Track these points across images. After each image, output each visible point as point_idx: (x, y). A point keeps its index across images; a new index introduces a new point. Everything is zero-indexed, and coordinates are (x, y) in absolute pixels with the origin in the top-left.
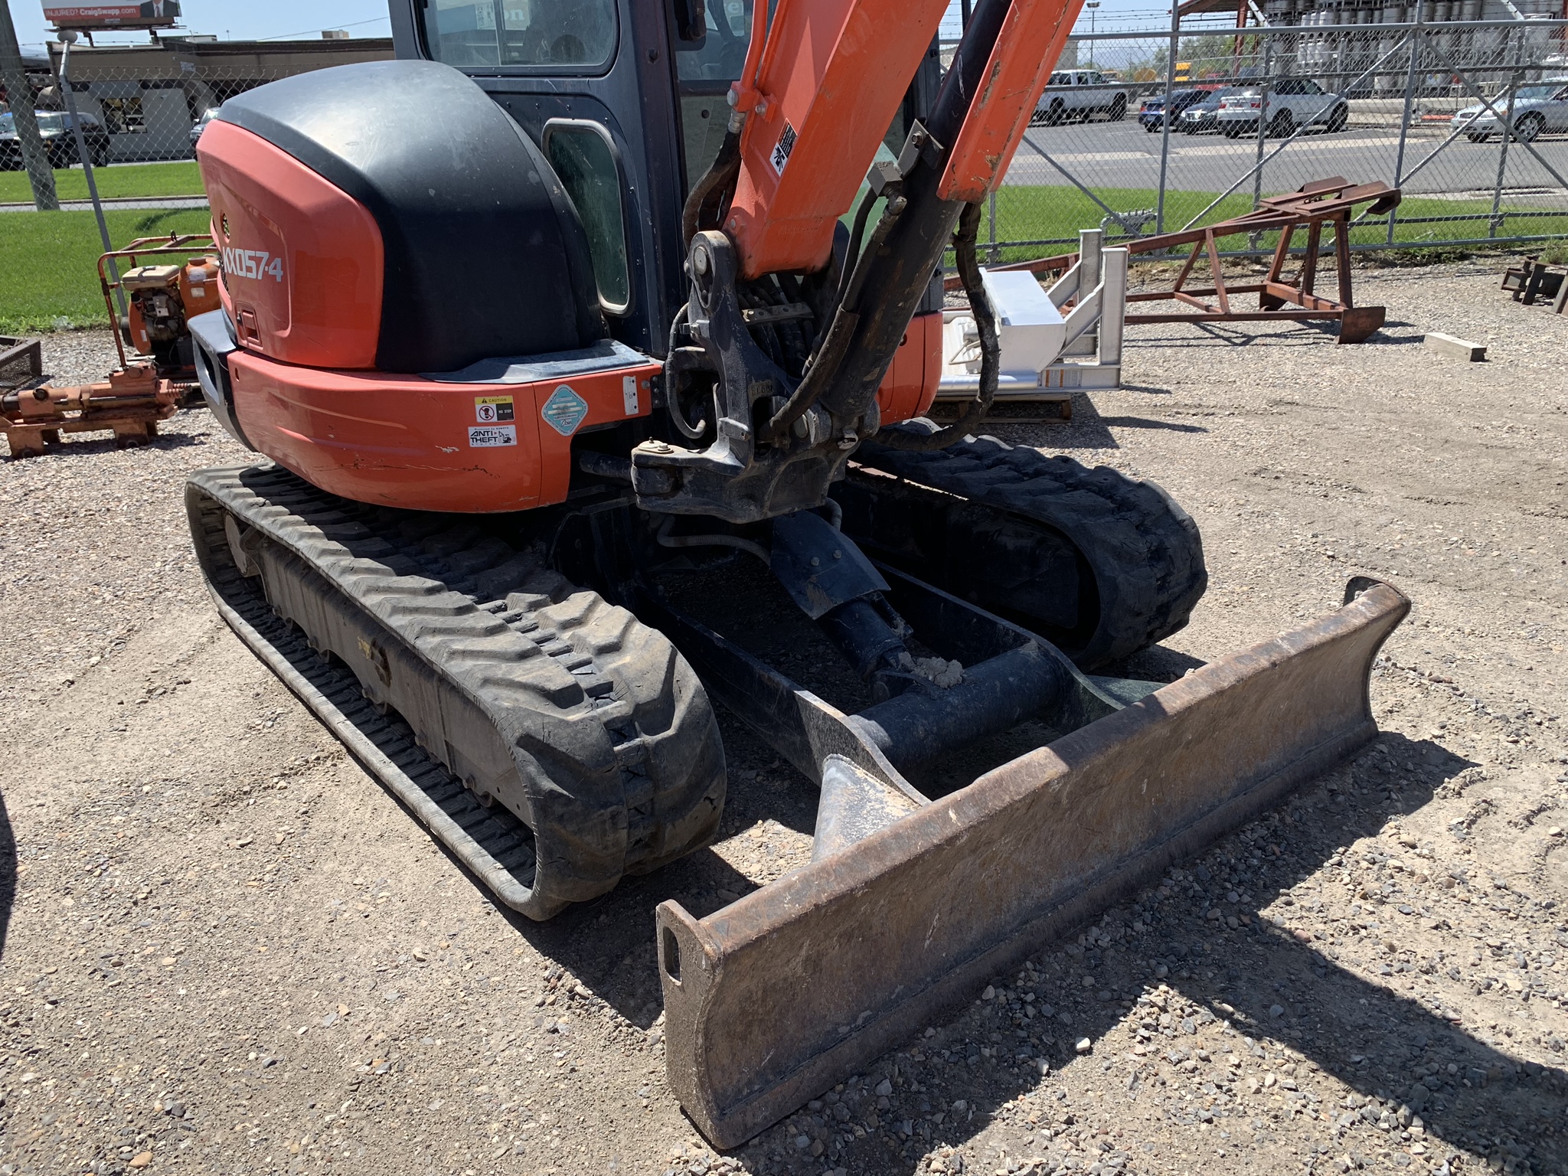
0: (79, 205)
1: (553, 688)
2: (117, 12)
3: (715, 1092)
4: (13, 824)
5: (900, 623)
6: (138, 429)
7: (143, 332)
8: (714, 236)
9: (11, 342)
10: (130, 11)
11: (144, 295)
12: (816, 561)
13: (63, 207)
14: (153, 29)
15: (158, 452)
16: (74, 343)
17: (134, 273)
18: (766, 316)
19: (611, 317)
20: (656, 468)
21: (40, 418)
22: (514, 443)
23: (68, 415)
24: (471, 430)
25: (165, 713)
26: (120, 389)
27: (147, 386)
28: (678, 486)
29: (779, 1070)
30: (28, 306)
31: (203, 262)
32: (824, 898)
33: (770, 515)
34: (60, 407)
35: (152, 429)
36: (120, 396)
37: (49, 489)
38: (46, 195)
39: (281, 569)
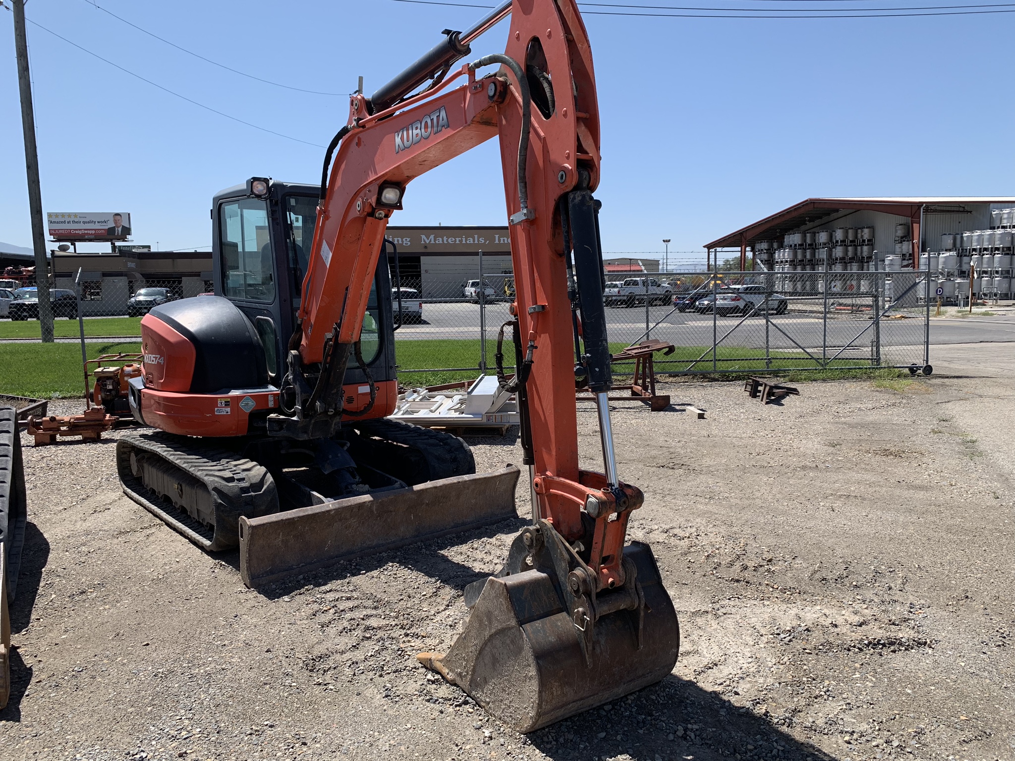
0: (68, 340)
1: (226, 477)
2: (93, 232)
3: (251, 573)
5: (358, 477)
6: (93, 435)
7: (100, 396)
8: (293, 352)
9: (35, 401)
10: (101, 232)
11: (102, 379)
12: (330, 457)
13: (55, 340)
14: (113, 241)
15: (100, 445)
16: (61, 404)
17: (100, 370)
18: (313, 376)
19: (271, 377)
20: (273, 421)
21: (50, 429)
22: (229, 413)
23: (62, 428)
24: (216, 409)
25: (100, 516)
26: (88, 417)
27: (100, 416)
28: (281, 429)
29: (272, 572)
30: (40, 387)
31: (132, 365)
32: (284, 518)
33: (311, 438)
34: (60, 424)
35: (99, 436)
36: (87, 421)
37: (52, 456)
38: (48, 334)
39: (150, 468)
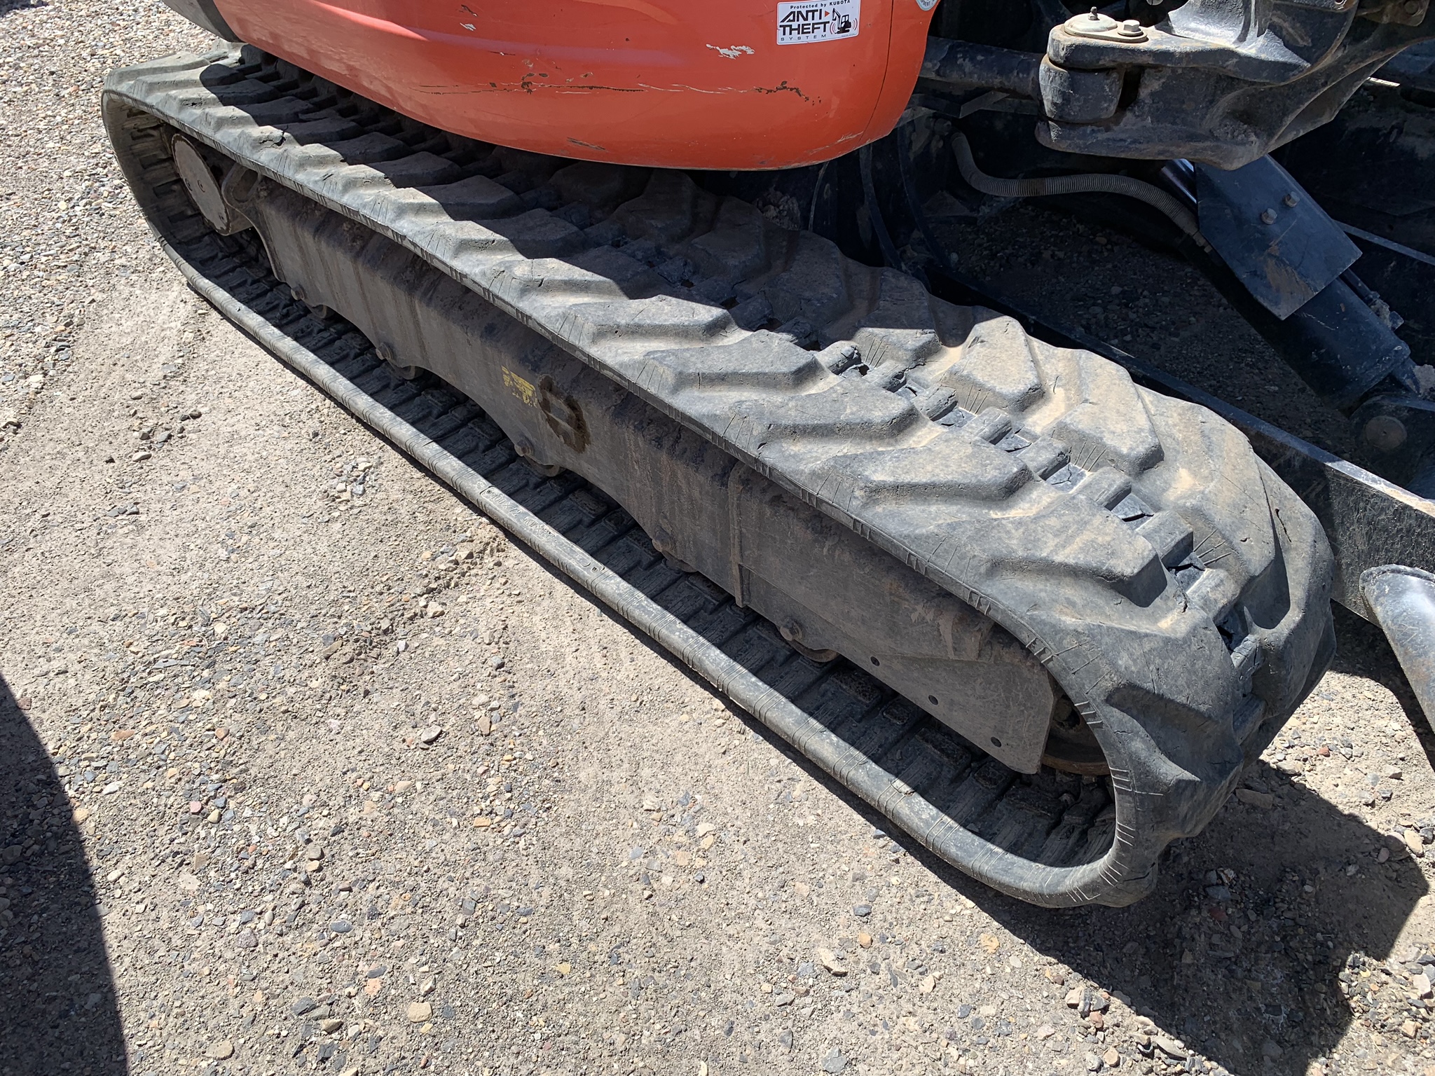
4: (32, 715)
5: (1384, 308)
12: (1271, 216)
24: (784, 10)
25: (185, 474)
